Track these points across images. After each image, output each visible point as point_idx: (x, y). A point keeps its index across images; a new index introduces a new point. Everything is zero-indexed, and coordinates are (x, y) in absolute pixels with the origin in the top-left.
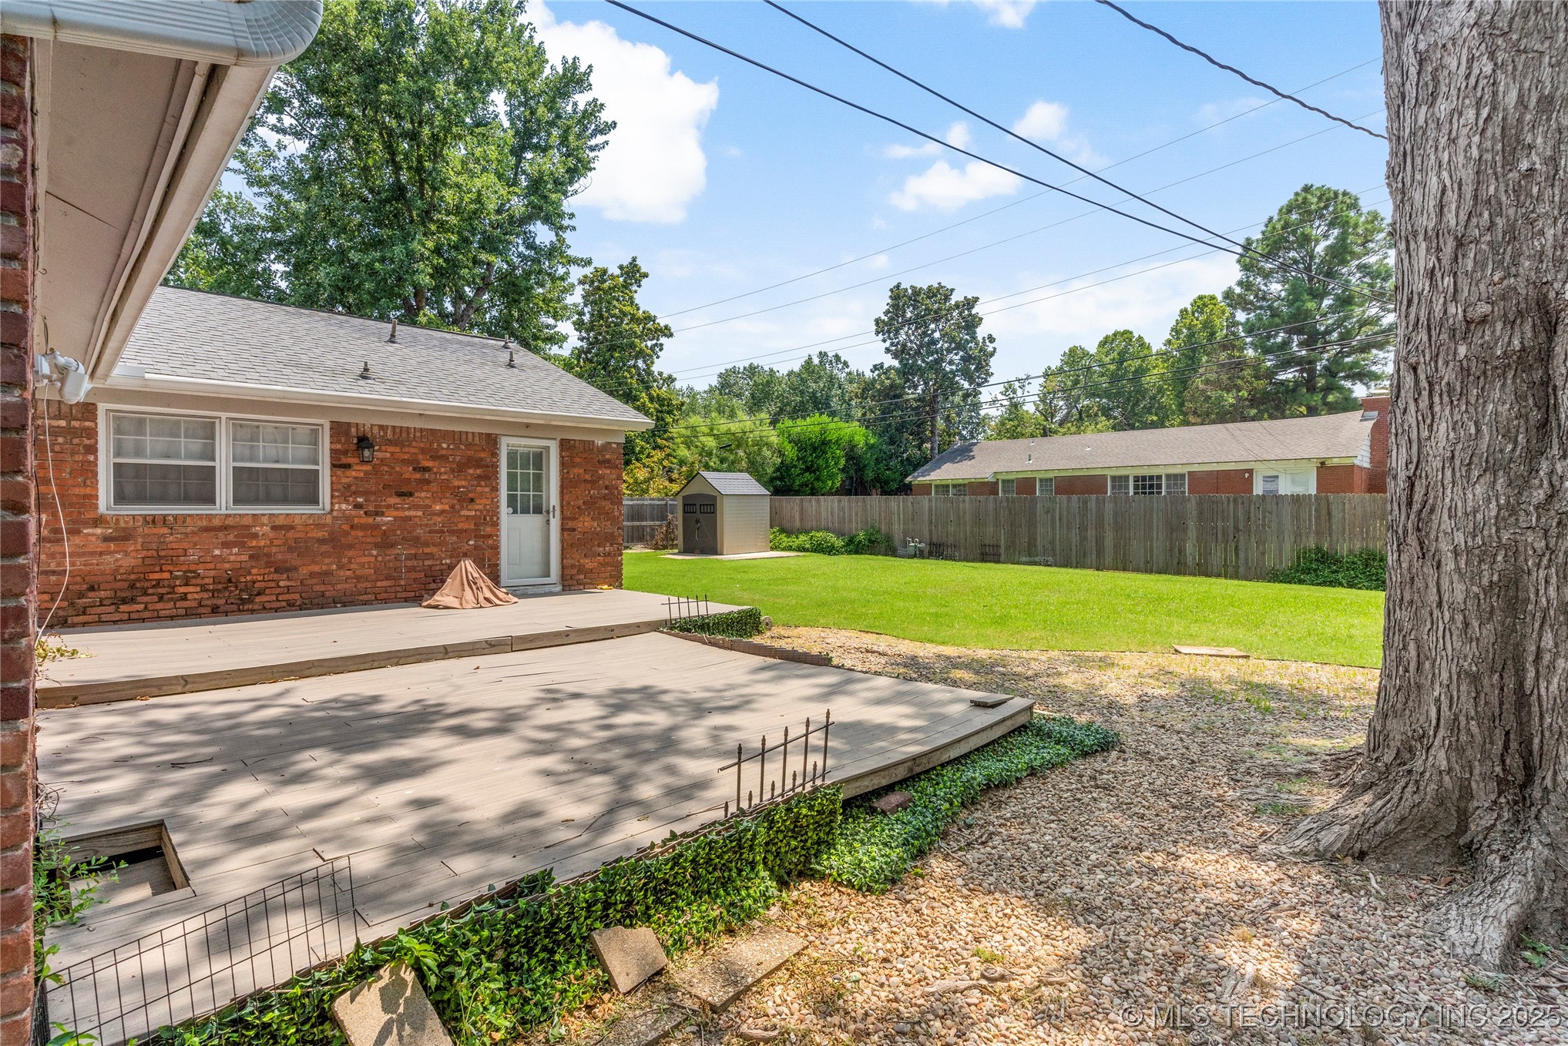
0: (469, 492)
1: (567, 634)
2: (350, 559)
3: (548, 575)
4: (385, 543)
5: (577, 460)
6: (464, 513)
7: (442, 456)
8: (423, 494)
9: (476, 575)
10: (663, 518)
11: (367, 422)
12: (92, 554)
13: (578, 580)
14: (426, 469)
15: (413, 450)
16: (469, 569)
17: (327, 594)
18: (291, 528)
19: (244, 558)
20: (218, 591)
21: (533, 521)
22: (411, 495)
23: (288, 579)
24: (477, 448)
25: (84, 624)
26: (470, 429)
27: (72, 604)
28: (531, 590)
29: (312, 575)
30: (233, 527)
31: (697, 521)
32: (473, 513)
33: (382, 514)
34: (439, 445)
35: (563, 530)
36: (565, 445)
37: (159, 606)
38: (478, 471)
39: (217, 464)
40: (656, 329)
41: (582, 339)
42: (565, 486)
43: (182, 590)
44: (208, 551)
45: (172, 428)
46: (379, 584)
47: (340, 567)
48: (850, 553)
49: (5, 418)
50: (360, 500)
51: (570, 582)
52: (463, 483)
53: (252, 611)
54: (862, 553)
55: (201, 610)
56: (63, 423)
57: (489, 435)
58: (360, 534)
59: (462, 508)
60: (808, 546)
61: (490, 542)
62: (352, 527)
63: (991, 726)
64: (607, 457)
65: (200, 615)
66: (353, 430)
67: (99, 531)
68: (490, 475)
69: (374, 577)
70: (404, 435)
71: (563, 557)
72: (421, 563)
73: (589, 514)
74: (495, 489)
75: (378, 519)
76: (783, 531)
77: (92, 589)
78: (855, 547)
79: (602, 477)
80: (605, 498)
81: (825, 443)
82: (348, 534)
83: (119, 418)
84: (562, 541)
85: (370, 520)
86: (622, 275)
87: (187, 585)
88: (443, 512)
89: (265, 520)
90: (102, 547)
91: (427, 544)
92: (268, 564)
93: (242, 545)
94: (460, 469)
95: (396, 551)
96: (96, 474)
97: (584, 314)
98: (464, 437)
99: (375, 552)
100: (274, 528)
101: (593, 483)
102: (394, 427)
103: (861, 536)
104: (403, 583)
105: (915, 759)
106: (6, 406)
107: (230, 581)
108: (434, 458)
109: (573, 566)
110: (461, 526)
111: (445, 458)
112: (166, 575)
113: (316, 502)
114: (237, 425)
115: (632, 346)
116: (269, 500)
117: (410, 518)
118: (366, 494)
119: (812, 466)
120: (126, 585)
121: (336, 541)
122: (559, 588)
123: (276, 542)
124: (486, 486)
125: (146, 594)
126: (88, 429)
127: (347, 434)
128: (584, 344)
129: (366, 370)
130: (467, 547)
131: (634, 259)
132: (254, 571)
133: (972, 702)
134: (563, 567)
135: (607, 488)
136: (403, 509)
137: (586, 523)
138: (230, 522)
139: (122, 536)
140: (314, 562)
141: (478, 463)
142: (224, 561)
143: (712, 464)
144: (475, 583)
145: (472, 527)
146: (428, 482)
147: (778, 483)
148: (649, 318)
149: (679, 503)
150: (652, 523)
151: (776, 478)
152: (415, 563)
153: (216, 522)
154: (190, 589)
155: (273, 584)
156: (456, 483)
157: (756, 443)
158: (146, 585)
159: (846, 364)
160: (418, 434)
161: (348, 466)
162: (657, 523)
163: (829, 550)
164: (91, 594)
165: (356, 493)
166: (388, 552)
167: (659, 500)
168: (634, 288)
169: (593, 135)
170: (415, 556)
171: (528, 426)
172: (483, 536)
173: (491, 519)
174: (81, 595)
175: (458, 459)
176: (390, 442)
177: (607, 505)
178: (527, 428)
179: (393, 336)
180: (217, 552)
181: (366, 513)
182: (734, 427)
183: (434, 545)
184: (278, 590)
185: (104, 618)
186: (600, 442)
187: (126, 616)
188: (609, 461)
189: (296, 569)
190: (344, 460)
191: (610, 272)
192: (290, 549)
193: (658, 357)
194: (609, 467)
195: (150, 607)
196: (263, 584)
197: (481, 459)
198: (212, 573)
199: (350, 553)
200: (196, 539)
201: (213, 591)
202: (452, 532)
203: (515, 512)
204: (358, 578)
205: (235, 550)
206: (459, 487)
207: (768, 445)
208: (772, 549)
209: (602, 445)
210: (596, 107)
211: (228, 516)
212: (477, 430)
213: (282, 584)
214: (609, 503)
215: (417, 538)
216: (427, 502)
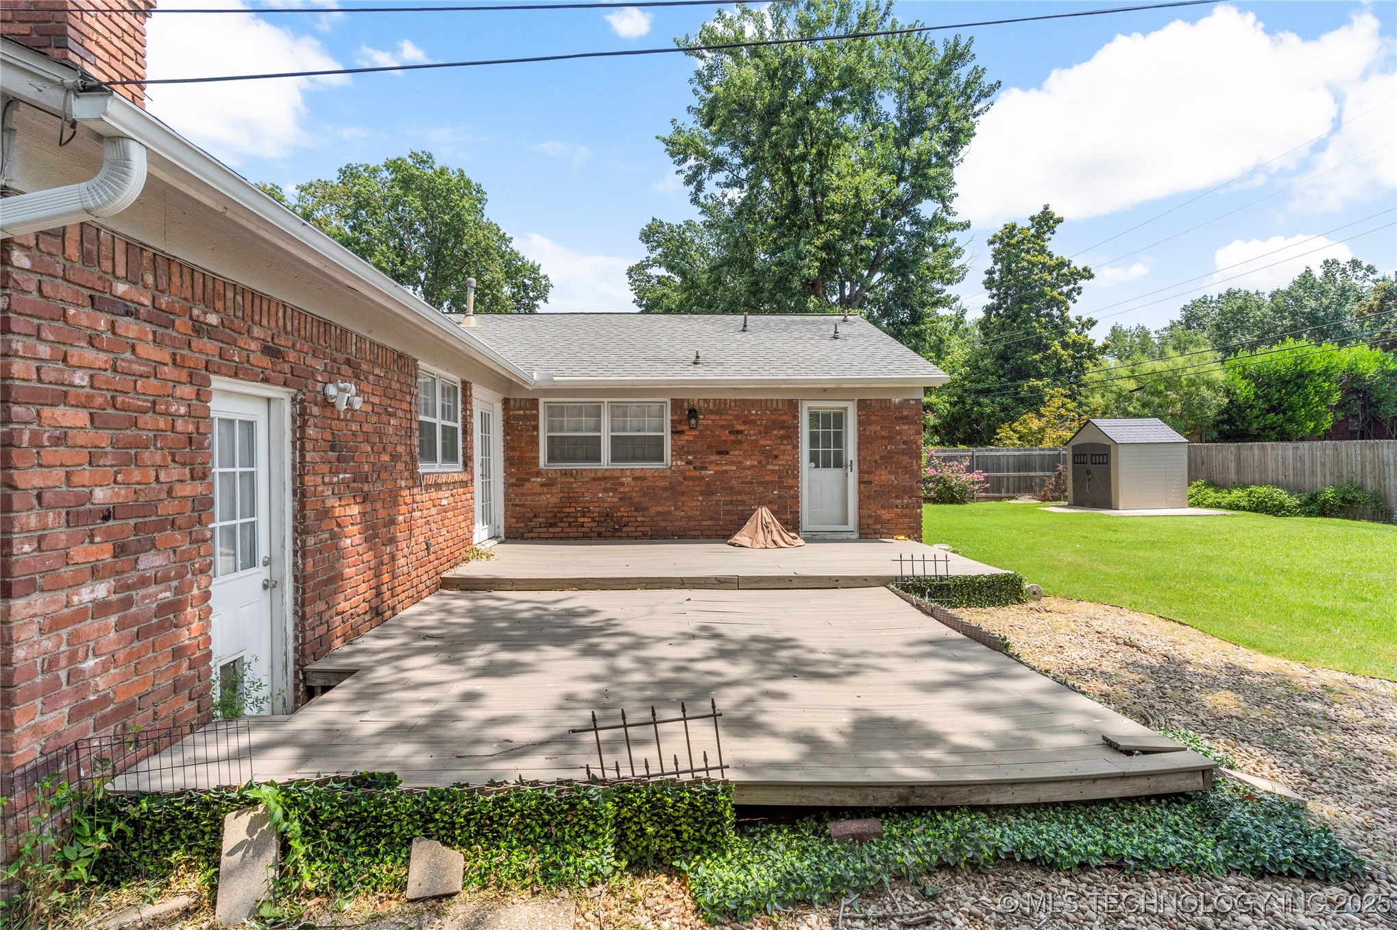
0: (774, 449)
1: (790, 579)
2: (683, 503)
3: (846, 524)
4: (708, 492)
5: (873, 418)
6: (770, 467)
7: (752, 421)
8: (737, 452)
9: (769, 520)
10: (1054, 468)
11: (696, 397)
12: (535, 494)
13: (874, 530)
14: (739, 432)
15: (729, 417)
16: (765, 515)
17: (668, 529)
18: (644, 479)
19: (616, 499)
20: (601, 522)
21: (832, 474)
22: (727, 453)
23: (643, 516)
24: (780, 413)
25: (532, 538)
26: (774, 397)
27: (526, 525)
28: (829, 536)
29: (658, 514)
30: (609, 478)
31: (1088, 472)
32: (777, 467)
33: (706, 469)
34: (749, 412)
35: (860, 482)
36: (862, 405)
37: (569, 530)
38: (781, 432)
39: (601, 434)
40: (1072, 274)
41: (992, 297)
42: (863, 441)
43: (581, 520)
44: (596, 494)
45: (578, 410)
46: (704, 523)
47: (676, 509)
48: (1310, 514)
49: (3, 440)
50: (690, 458)
51: (866, 531)
52: (769, 442)
53: (621, 538)
54: (1330, 516)
55: (592, 534)
56: (522, 412)
57: (790, 401)
58: (691, 484)
59: (768, 463)
60: (1243, 504)
61: (792, 492)
62: (685, 479)
63: (1094, 779)
64: (905, 413)
65: (590, 538)
66: (686, 404)
67: (539, 480)
68: (792, 434)
69: (700, 517)
70: (722, 406)
71: (860, 507)
72: (735, 508)
73: (886, 468)
74: (796, 447)
75: (703, 472)
76: (1211, 484)
77: (535, 516)
78: (1316, 507)
79: (900, 433)
80: (903, 452)
81: (1301, 375)
82: (682, 483)
83: (552, 407)
84: (860, 492)
85: (697, 473)
86: (1033, 226)
87: (584, 517)
88: (752, 467)
89: (628, 473)
90: (539, 490)
91: (739, 493)
92: (631, 505)
93: (614, 490)
94: (766, 431)
95: (717, 498)
96: (538, 444)
97: (994, 272)
98: (769, 404)
99: (700, 498)
100: (635, 479)
101: (890, 439)
102: (715, 400)
103: (1329, 493)
104: (721, 523)
105: (913, 787)
106: (3, 433)
107: (608, 515)
108: (745, 423)
109: (869, 517)
110: (767, 478)
111: (753, 422)
112: (573, 510)
113: (662, 460)
114: (614, 407)
115: (1042, 294)
116: (635, 459)
117: (726, 472)
118: (693, 453)
119: (1280, 405)
120: (552, 514)
121: (674, 488)
122: (856, 536)
123: (635, 489)
124: (788, 444)
125: (562, 522)
126: (534, 415)
127: (681, 408)
128: (995, 301)
129: (698, 357)
130: (772, 496)
131: (1046, 208)
132: (622, 509)
133: (1104, 738)
134: (860, 517)
135: (904, 443)
136: (721, 465)
137: (883, 476)
138: (607, 474)
139: (550, 484)
140: (661, 505)
141: (782, 425)
142: (604, 501)
143: (1130, 409)
144: (767, 527)
145: (776, 479)
146: (740, 442)
147: (1226, 427)
148: (1062, 264)
149: (1067, 452)
150: (1041, 474)
151: (1223, 422)
152: (729, 507)
153: (600, 475)
154: (586, 520)
155: (632, 519)
156: (763, 443)
157: (1192, 383)
158: (563, 515)
159: (1371, 270)
160: (733, 404)
161: (682, 432)
162: (1048, 474)
163: (1277, 510)
164: (535, 520)
165: (689, 453)
166: (710, 498)
167: (1050, 450)
168: (1048, 235)
169: (977, 101)
170: (731, 502)
171: (825, 390)
172: (786, 487)
173: (792, 472)
174: (531, 521)
175: (764, 422)
176: (712, 412)
177: (905, 459)
178: (824, 392)
179: (745, 326)
180: (600, 495)
181: (694, 468)
182: (1159, 366)
183: (746, 494)
184: (637, 524)
185: (542, 535)
186: (896, 400)
187: (552, 535)
188: (906, 417)
189: (648, 508)
190: (680, 428)
191: (1019, 226)
192: (644, 494)
193: (1075, 302)
194: (906, 424)
195: (565, 530)
196: (627, 519)
197: (784, 422)
198: (597, 509)
199: (683, 499)
200: (589, 486)
201: (598, 522)
202: (760, 483)
203: (817, 466)
204: (690, 518)
205: (611, 494)
206: (765, 446)
207: (1209, 384)
208: (1192, 505)
209: (900, 403)
210: (978, 73)
211: (607, 470)
212: (780, 397)
213: (639, 519)
214: (907, 457)
215: (732, 488)
216: (740, 459)
